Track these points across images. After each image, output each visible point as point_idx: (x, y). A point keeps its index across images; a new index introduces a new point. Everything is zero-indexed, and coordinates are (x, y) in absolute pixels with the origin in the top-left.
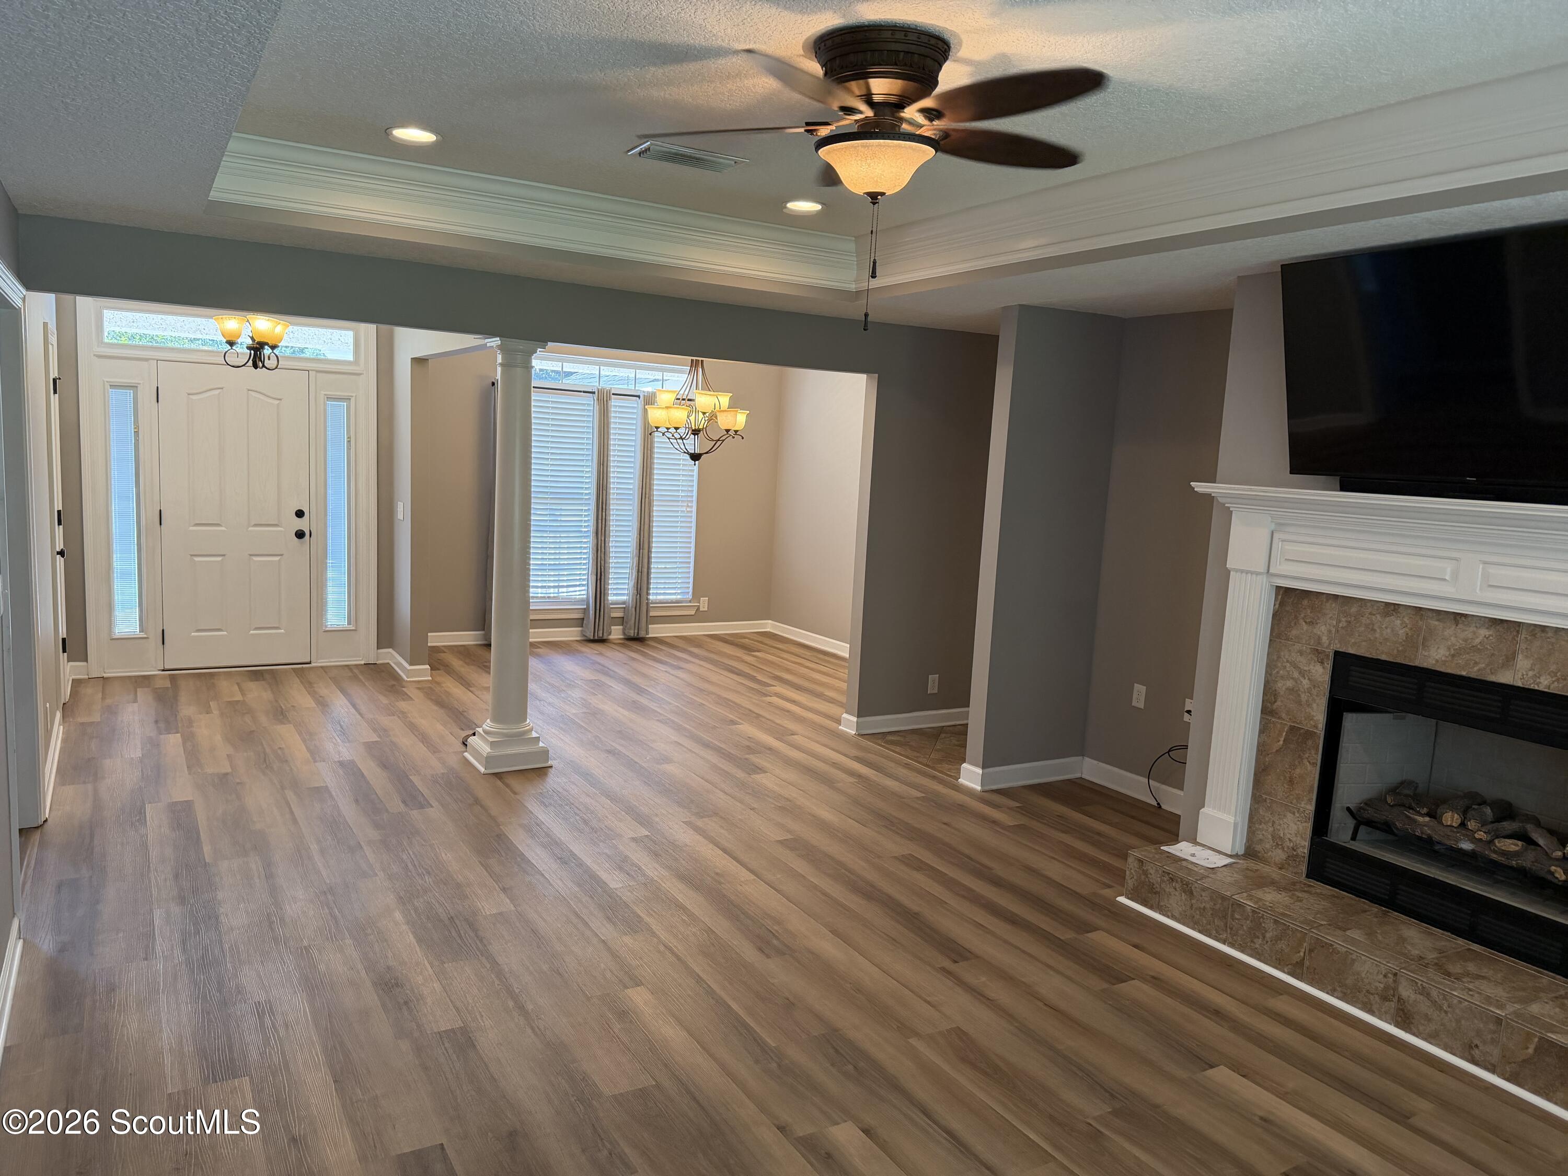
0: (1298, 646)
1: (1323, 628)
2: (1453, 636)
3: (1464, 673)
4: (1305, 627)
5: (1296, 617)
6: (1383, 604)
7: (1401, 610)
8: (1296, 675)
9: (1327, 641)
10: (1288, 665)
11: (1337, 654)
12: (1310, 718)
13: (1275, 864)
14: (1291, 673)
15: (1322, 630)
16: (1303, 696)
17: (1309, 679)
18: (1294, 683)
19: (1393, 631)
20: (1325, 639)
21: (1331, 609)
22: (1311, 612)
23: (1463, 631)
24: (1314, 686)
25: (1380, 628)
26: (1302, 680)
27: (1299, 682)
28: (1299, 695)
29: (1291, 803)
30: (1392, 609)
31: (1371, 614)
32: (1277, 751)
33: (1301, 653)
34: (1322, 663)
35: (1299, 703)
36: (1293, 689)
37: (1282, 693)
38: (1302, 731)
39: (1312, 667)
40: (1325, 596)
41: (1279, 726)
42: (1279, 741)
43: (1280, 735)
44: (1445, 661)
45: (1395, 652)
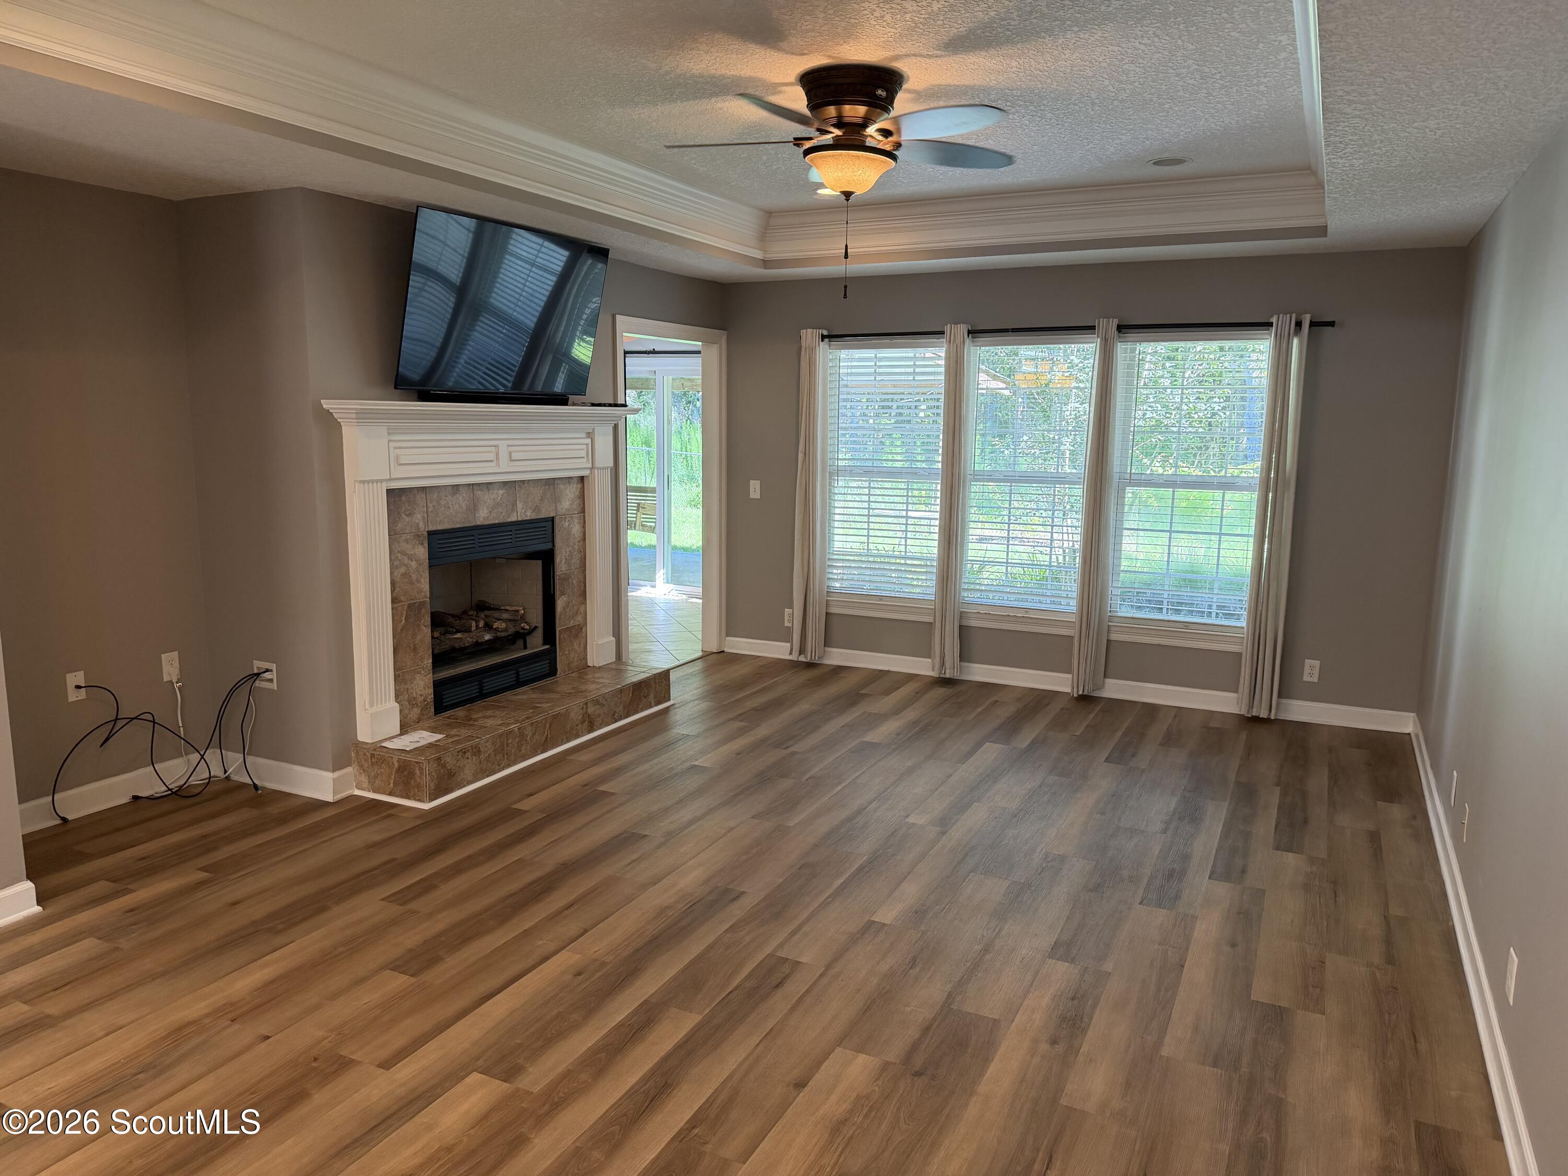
0: (404, 537)
1: (419, 516)
2: (488, 498)
3: (497, 522)
4: (407, 519)
5: (399, 513)
6: (450, 487)
7: (461, 488)
8: (406, 561)
9: (423, 526)
10: (399, 555)
11: (430, 533)
12: (420, 591)
13: (414, 722)
14: (402, 561)
15: (418, 517)
16: (413, 576)
17: (415, 560)
18: (406, 568)
19: (459, 505)
20: (422, 525)
21: (420, 499)
22: (409, 506)
23: (492, 494)
24: (420, 565)
25: (452, 505)
26: (411, 563)
27: (409, 566)
28: (411, 577)
29: (418, 665)
30: (456, 488)
31: (445, 496)
32: (401, 629)
33: (407, 541)
34: (422, 544)
35: (412, 583)
36: (406, 574)
37: (398, 580)
38: (416, 605)
39: (416, 550)
40: (416, 490)
41: (400, 608)
42: (402, 621)
43: (401, 616)
44: (488, 517)
45: (463, 520)
